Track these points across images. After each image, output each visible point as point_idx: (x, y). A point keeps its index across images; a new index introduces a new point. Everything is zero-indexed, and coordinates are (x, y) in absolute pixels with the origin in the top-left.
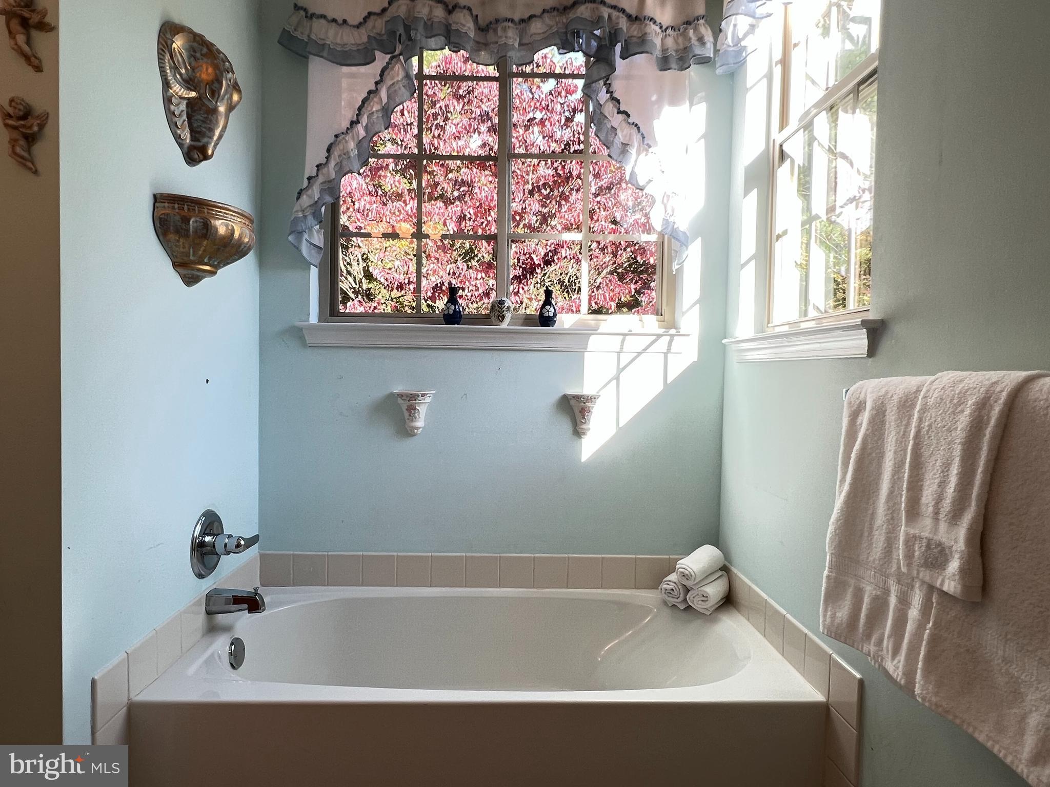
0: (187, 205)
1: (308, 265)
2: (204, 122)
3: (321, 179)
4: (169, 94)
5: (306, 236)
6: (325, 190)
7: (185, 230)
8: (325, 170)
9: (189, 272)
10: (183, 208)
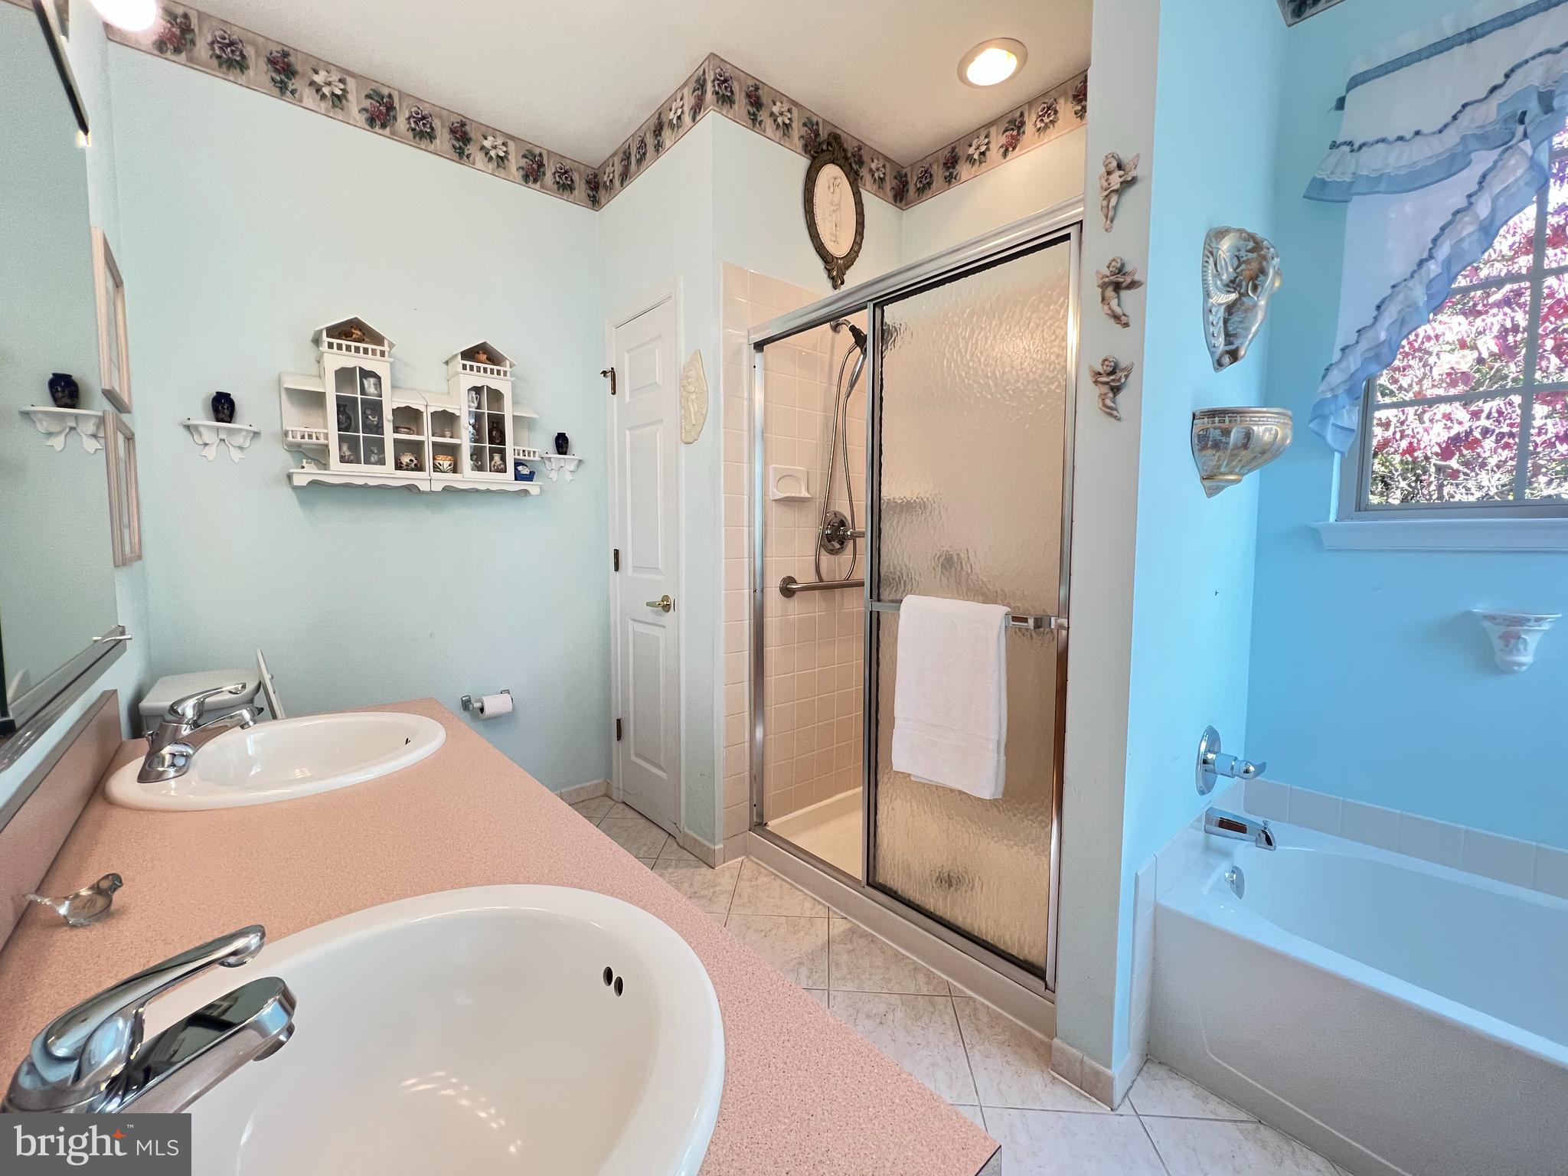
0: (1229, 417)
1: (1333, 451)
2: (1241, 322)
3: (1363, 346)
4: (1209, 305)
5: (1332, 420)
6: (1370, 358)
7: (1225, 443)
8: (1370, 334)
9: (1215, 484)
10: (1224, 420)
